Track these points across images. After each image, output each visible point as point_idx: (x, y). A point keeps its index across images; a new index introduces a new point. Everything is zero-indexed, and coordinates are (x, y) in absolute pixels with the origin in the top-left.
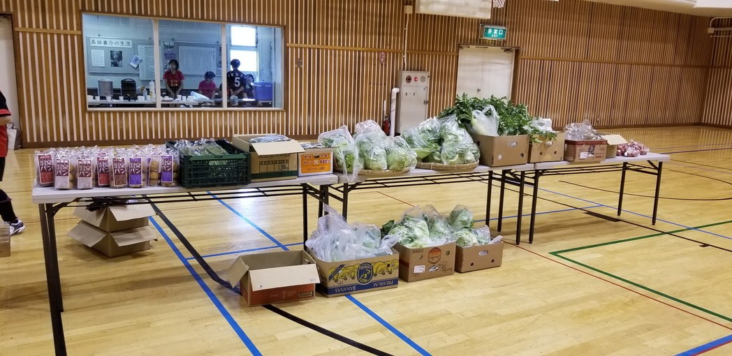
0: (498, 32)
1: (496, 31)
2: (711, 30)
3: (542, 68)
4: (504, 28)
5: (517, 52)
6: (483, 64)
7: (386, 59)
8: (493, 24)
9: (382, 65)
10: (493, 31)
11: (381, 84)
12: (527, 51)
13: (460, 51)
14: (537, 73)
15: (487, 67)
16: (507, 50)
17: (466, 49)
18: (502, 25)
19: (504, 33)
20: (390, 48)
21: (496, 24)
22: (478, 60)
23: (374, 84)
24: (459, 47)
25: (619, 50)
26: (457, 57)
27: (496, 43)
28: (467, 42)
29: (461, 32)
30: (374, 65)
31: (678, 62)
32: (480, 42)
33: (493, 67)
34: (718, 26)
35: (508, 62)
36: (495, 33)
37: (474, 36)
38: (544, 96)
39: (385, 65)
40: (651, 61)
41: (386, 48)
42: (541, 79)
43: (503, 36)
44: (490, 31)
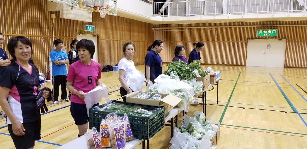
0: (91, 28)
2: (153, 29)
4: (93, 26)
5: (98, 37)
7: (44, 41)
8: (89, 24)
9: (43, 44)
11: (43, 54)
12: (101, 36)
16: (94, 36)
19: (93, 28)
20: (46, 35)
23: (40, 54)
24: (76, 34)
27: (90, 33)
28: (79, 32)
30: (39, 44)
32: (84, 32)
34: (155, 27)
35: (95, 41)
37: (82, 29)
39: (44, 44)
41: (44, 35)
42: (107, 47)
43: (93, 30)
44: (88, 27)
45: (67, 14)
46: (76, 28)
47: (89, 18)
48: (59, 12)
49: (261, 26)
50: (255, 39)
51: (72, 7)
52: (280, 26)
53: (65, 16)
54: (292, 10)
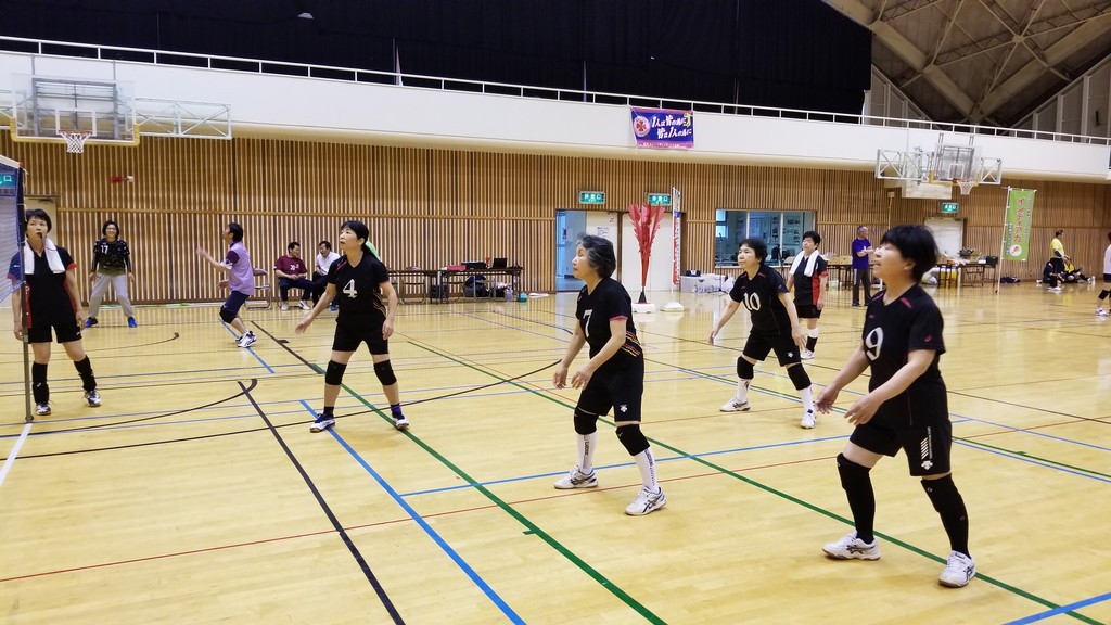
0: (952, 208)
4: (954, 205)
7: (875, 230)
16: (957, 220)
20: (879, 222)
27: (950, 215)
37: (935, 210)
39: (876, 234)
41: (876, 221)
45: (910, 193)
46: (926, 209)
47: (946, 193)
48: (900, 189)
51: (919, 182)
53: (908, 196)
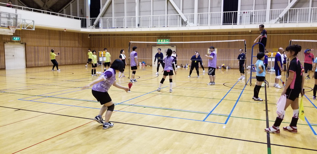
1: (16, 38)
2: (89, 37)
3: (35, 49)
5: (25, 44)
6: (14, 48)
8: (15, 36)
10: (15, 38)
12: (28, 44)
13: (5, 44)
14: (33, 50)
15: (15, 49)
17: (7, 43)
18: (19, 36)
19: (20, 39)
21: (17, 36)
22: (12, 47)
24: (4, 43)
25: (60, 43)
26: (4, 46)
28: (7, 42)
29: (4, 39)
31: (80, 46)
32: (12, 41)
33: (17, 49)
35: (23, 47)
36: (16, 39)
38: (37, 56)
40: (71, 46)
42: (35, 52)
43: (19, 40)
44: (14, 38)
49: (159, 36)
50: (157, 46)
52: (172, 36)
54: (181, 25)
